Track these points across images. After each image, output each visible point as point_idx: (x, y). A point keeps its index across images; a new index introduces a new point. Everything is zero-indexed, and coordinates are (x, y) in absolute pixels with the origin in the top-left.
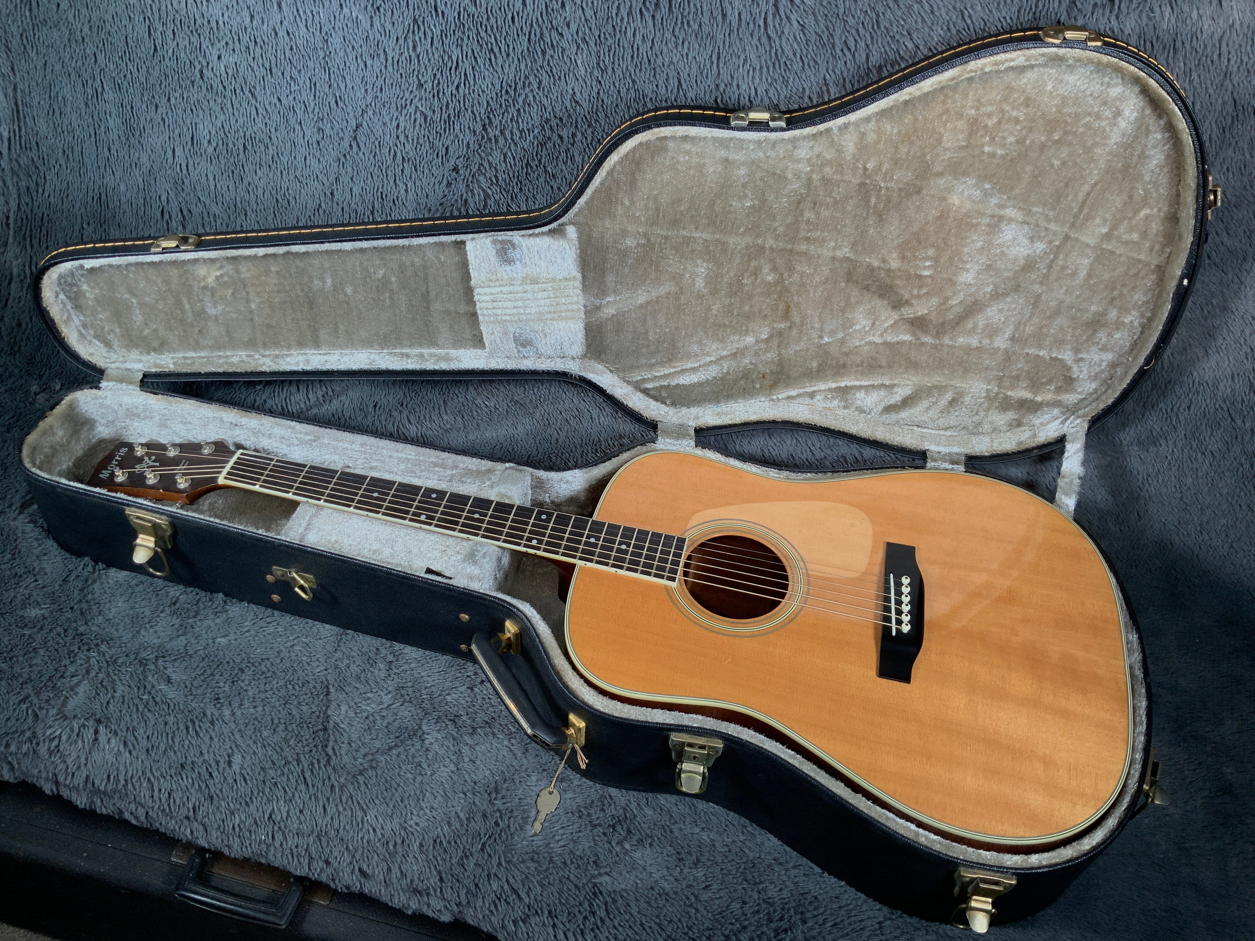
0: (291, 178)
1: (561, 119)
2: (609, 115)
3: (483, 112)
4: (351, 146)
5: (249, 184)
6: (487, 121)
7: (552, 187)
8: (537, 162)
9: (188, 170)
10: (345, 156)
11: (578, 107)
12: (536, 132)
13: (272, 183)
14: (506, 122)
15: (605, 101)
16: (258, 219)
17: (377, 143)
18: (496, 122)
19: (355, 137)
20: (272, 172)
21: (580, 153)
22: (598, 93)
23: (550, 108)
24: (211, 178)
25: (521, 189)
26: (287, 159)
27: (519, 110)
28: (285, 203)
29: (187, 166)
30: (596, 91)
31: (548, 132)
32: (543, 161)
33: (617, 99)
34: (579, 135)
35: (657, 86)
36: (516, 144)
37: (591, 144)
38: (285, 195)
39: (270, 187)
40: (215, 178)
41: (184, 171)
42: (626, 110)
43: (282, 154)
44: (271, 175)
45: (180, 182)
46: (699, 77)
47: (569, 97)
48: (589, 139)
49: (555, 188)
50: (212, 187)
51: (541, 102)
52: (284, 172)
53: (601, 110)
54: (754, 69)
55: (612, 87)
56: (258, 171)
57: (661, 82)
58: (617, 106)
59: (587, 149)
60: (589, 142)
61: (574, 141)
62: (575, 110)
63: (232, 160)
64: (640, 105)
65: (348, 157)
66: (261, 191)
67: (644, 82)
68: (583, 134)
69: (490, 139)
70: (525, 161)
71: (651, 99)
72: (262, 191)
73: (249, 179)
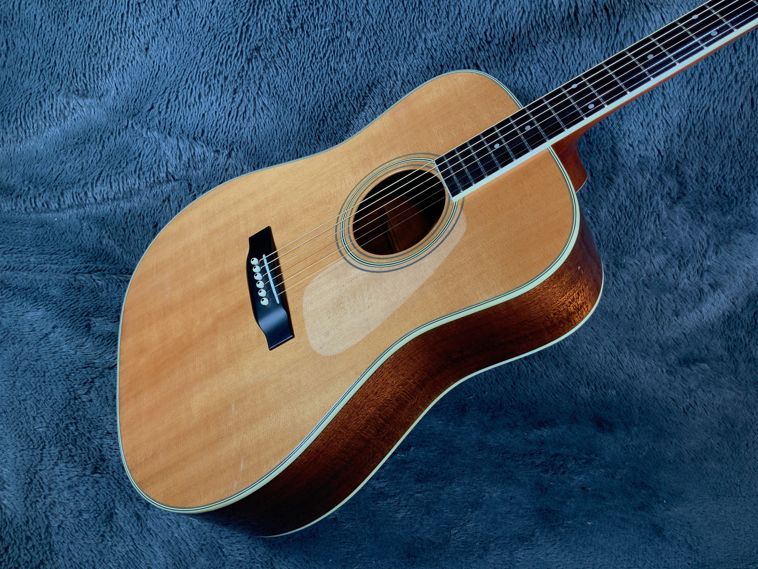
0: (106, 29)
1: (351, 23)
2: (393, 28)
3: (289, 5)
4: (171, 13)
5: (70, 28)
6: (292, 14)
7: (331, 80)
8: (322, 55)
9: (19, 8)
10: (164, 20)
11: (368, 16)
12: (327, 29)
13: (88, 31)
14: (307, 17)
15: (393, 15)
16: (70, 60)
17: (194, 14)
18: (299, 15)
19: (176, 6)
20: (91, 22)
21: (362, 55)
22: (388, 7)
23: (344, 12)
24: (39, 18)
25: (303, 74)
26: (106, 13)
27: (318, 9)
28: (96, 50)
29: (20, 5)
30: (387, 5)
31: (338, 32)
32: (327, 55)
33: (402, 15)
34: (364, 39)
35: (438, 10)
36: (308, 36)
37: (372, 49)
38: (97, 42)
39: (86, 34)
40: (42, 19)
41: (16, 8)
42: (408, 26)
43: (103, 8)
44: (89, 24)
45: (10, 18)
46: (477, 9)
47: (363, 5)
48: (372, 45)
49: (335, 81)
50: (37, 27)
51: (337, 6)
52: (101, 24)
53: (387, 22)
54: (524, 11)
55: (401, 4)
56: (80, 20)
57: (443, 7)
58: (401, 21)
59: (368, 54)
60: (371, 47)
61: (359, 44)
62: (365, 19)
63: (60, 6)
64: (421, 24)
65: (167, 21)
66: (77, 37)
67: (429, 5)
68: (367, 39)
69: (291, 30)
70: (312, 52)
71: (431, 21)
72: (79, 37)
73: (71, 25)
